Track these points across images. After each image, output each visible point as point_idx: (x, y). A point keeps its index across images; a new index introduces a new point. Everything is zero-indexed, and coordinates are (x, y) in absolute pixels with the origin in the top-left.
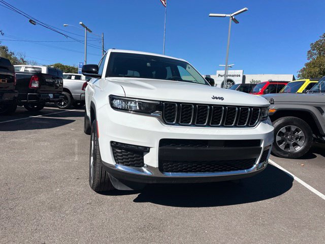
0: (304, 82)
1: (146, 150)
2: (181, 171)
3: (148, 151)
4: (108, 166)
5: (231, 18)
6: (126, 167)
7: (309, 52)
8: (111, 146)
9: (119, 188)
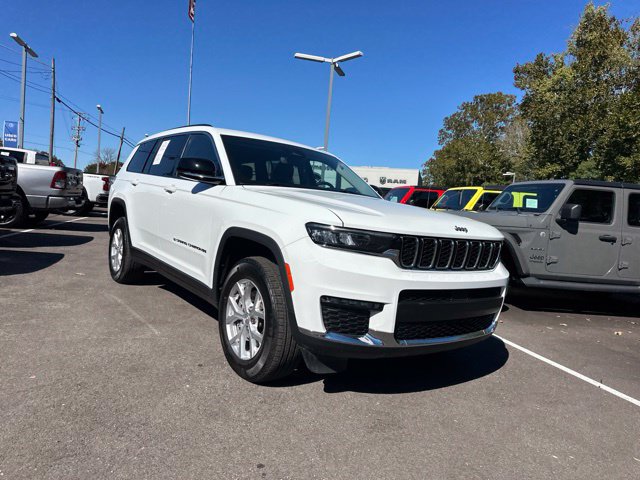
0: (476, 191)
1: (378, 307)
2: (418, 337)
3: (381, 310)
4: (312, 335)
5: (333, 66)
6: (341, 336)
7: (441, 131)
8: (322, 303)
9: (317, 371)
